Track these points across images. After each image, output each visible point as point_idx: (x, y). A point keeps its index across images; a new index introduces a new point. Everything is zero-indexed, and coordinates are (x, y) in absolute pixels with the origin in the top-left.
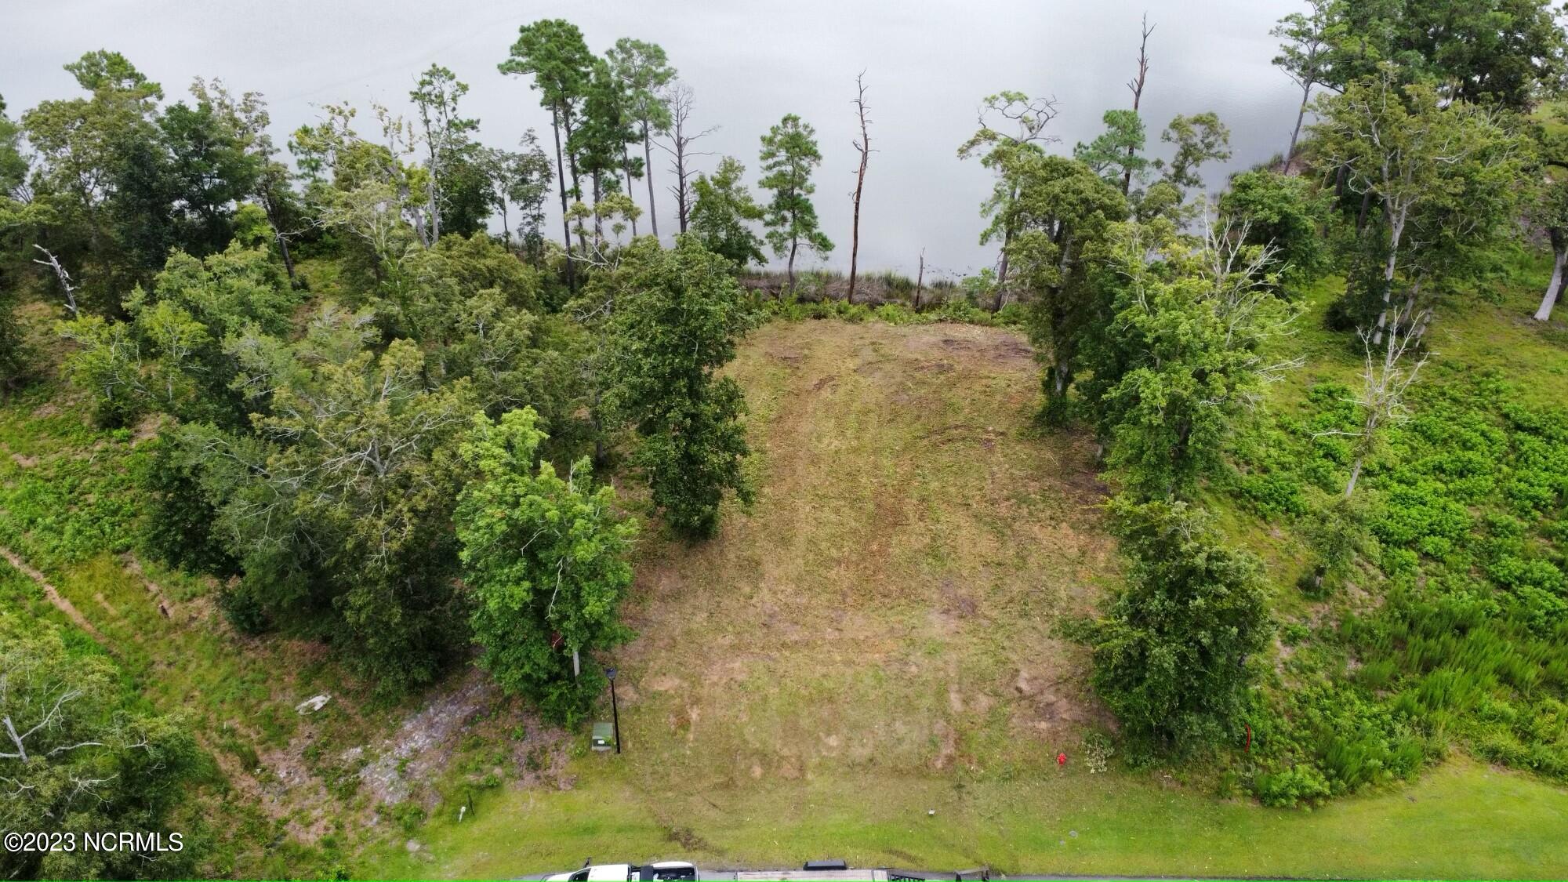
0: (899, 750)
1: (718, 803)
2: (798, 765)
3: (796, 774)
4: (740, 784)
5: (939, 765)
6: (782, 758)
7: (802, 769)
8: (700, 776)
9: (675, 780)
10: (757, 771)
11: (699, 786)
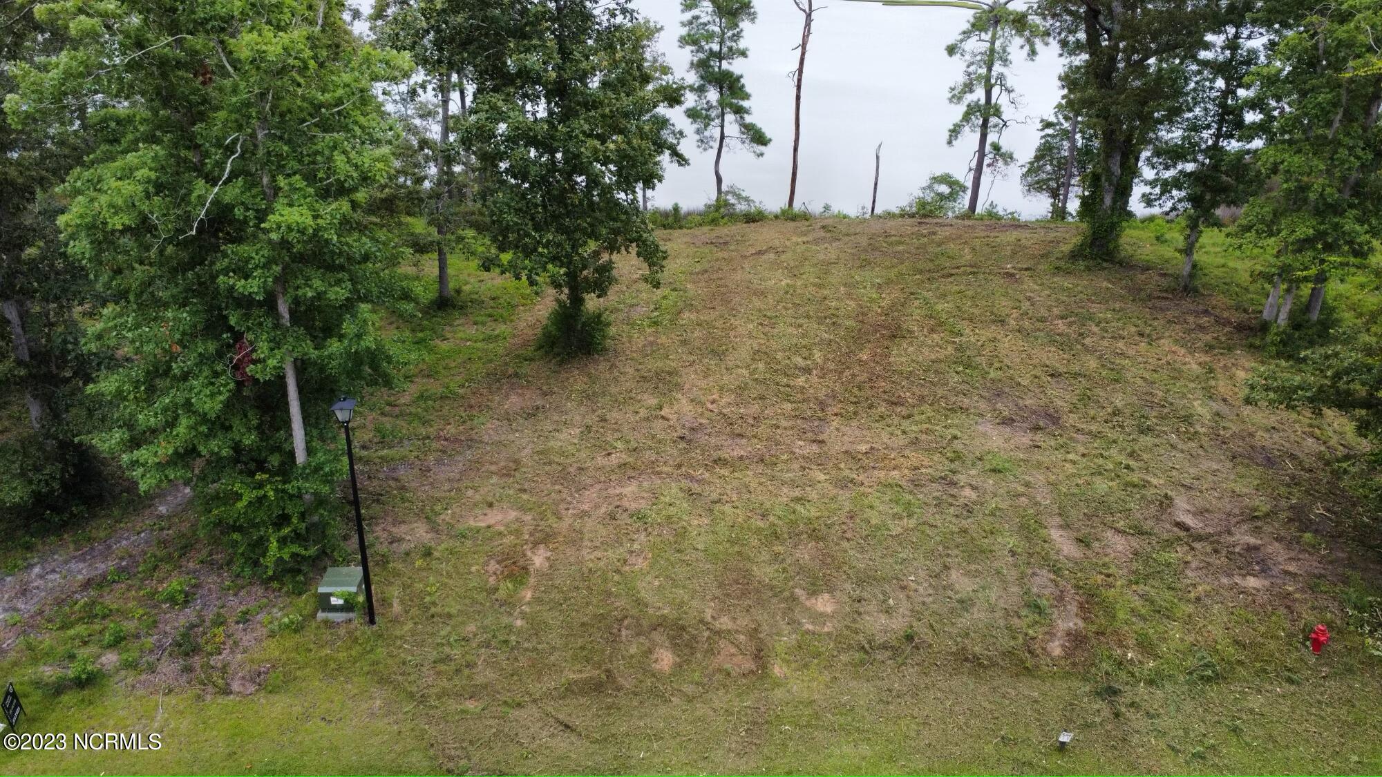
0: (964, 621)
1: (576, 722)
2: (752, 647)
3: (749, 665)
4: (627, 683)
5: (1056, 649)
6: (718, 633)
7: (760, 656)
8: (540, 669)
9: (484, 675)
10: (665, 659)
11: (537, 688)
